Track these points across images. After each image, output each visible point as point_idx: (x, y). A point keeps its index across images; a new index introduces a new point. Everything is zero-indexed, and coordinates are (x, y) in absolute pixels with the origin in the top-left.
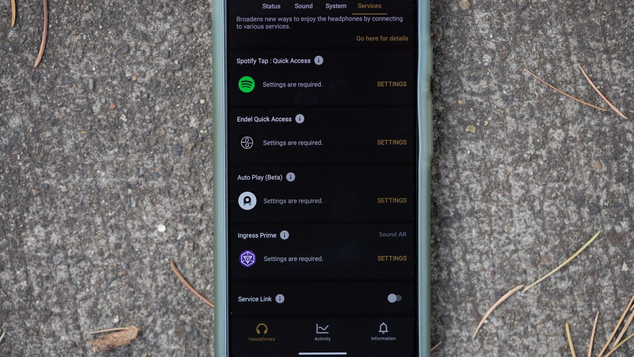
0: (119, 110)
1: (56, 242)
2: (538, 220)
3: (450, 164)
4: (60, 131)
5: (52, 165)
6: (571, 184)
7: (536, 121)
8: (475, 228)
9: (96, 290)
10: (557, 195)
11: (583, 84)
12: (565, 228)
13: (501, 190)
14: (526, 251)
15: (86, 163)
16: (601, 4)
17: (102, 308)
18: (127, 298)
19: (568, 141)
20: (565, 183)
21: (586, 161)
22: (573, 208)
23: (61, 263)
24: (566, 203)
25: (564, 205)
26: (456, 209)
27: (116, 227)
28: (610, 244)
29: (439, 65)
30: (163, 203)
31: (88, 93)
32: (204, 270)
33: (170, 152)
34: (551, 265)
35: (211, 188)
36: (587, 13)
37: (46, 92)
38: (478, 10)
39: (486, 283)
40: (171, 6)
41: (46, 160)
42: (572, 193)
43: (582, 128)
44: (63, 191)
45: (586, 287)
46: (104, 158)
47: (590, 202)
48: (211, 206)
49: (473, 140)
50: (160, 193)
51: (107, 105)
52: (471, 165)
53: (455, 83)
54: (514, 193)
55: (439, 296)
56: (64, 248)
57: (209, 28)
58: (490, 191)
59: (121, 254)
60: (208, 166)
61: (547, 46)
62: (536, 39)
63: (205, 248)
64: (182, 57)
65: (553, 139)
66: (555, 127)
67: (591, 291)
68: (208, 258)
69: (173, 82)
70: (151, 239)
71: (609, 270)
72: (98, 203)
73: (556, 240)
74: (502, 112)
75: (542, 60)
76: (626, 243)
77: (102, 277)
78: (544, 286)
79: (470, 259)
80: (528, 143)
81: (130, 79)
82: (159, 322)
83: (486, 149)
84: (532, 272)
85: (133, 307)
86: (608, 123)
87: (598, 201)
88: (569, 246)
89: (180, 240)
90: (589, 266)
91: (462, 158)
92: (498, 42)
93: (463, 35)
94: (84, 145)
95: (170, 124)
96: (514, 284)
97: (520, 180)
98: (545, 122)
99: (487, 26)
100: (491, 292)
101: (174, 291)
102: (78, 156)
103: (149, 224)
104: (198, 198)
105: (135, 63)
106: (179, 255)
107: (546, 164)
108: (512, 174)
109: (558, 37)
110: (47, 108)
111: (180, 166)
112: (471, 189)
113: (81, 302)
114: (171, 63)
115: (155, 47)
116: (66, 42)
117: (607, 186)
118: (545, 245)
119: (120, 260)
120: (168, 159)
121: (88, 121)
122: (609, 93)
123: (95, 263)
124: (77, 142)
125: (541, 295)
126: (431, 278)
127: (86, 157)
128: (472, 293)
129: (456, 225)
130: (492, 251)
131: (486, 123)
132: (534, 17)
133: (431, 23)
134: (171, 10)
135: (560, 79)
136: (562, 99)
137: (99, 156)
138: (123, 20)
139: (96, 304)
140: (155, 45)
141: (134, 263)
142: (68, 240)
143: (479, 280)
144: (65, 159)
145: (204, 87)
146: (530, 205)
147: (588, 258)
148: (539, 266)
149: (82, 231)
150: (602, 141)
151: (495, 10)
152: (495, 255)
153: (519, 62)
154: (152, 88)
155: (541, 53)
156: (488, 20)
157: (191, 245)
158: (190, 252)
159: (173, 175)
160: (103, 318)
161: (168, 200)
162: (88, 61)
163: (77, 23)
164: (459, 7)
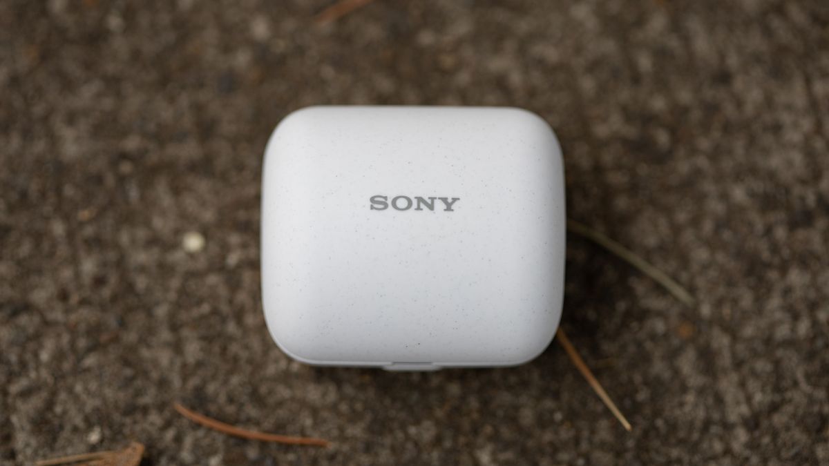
17: (65, 412)
82: (188, 441)
85: (131, 410)
139: (50, 405)
160: (66, 434)
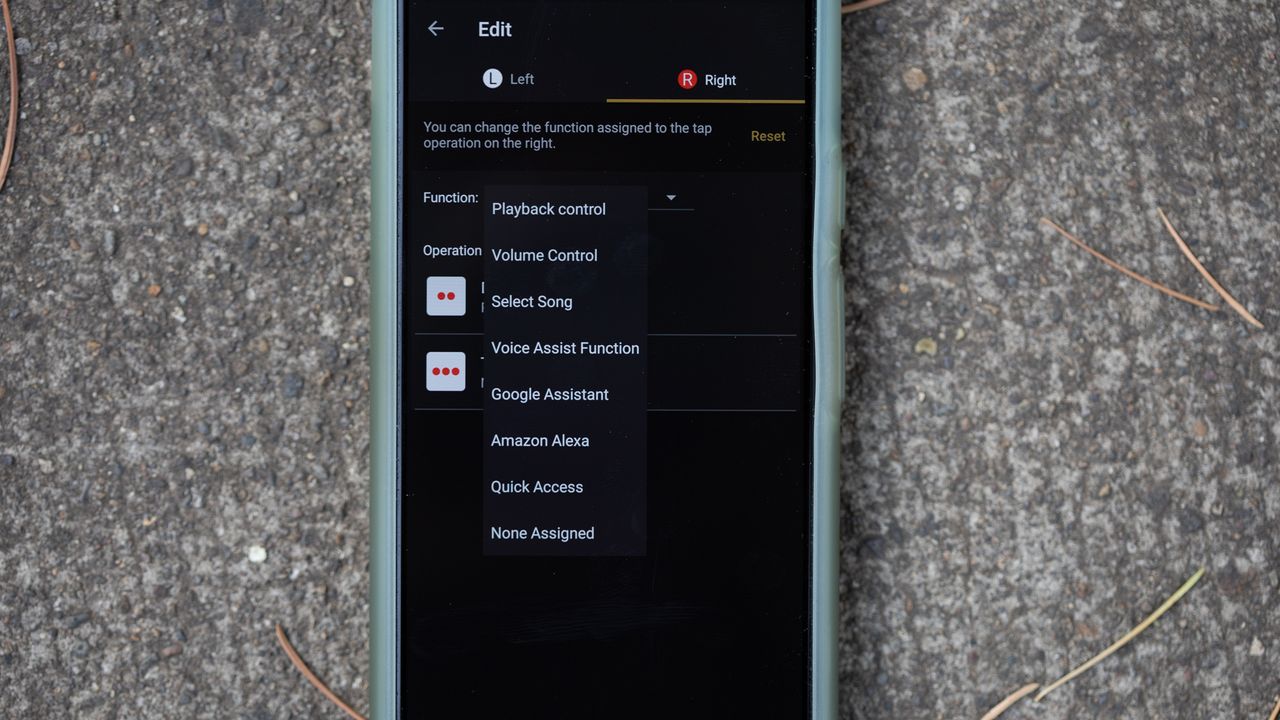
0: (168, 298)
1: (28, 581)
2: (1071, 544)
3: (881, 421)
4: (41, 341)
5: (21, 416)
6: (1141, 467)
7: (1066, 331)
8: (935, 559)
9: (115, 688)
10: (1111, 490)
11: (1169, 253)
12: (1128, 562)
13: (990, 478)
14: (1045, 611)
15: (98, 411)
16: (1207, 81)
18: (180, 704)
19: (1135, 375)
20: (1129, 466)
21: (1174, 418)
22: (1145, 518)
23: (38, 627)
24: (1130, 507)
25: (1126, 513)
26: (893, 518)
27: (159, 551)
28: (1224, 598)
29: (859, 208)
30: (261, 499)
31: (102, 260)
32: (347, 646)
33: (278, 390)
34: (1097, 643)
35: (365, 468)
36: (1178, 101)
37: (12, 256)
38: (943, 92)
39: (956, 680)
40: (284, 74)
41: (11, 402)
42: (1143, 486)
43: (1165, 346)
44: (45, 470)
45: (1174, 690)
46: (135, 401)
47: (1183, 506)
48: (364, 508)
49: (930, 371)
50: (254, 478)
51: (143, 287)
52: (927, 425)
53: (894, 248)
54: (1018, 486)
55: (855, 706)
56: (45, 595)
57: (367, 123)
58: (967, 480)
59: (169, 609)
60: (359, 419)
61: (1091, 169)
62: (1067, 154)
63: (350, 598)
64: (307, 186)
65: (1102, 370)
66: (1105, 342)
67: (1183, 699)
68: (356, 621)
69: (286, 239)
70: (235, 577)
71: (1223, 654)
72: (121, 498)
73: (1108, 588)
74: (995, 310)
75: (1081, 199)
76: (1260, 594)
77: (128, 659)
78: (1082, 687)
79: (923, 629)
80: (1048, 377)
81: (193, 232)
83: (959, 391)
84: (1057, 656)
86: (1221, 336)
87: (1200, 504)
88: (1136, 600)
89: (296, 581)
90: (1179, 645)
91: (908, 408)
92: (985, 159)
93: (911, 144)
94: (92, 373)
95: (278, 330)
96: (1018, 681)
97: (1031, 457)
98: (1086, 333)
99: (963, 125)
100: (968, 700)
101: (282, 691)
102: (79, 397)
103: (231, 544)
104: (337, 490)
105: (204, 197)
106: (294, 614)
107: (1087, 424)
108: (1015, 444)
109: (1115, 150)
110: (14, 291)
111: (299, 418)
112: (926, 476)
113: (81, 713)
114: (283, 199)
115: (248, 163)
116: (57, 151)
117: (1219, 472)
118: (1084, 599)
119: (166, 621)
120: (272, 404)
121: (101, 321)
122: (1224, 272)
123: (112, 627)
124: (77, 365)
125: (1075, 706)
126: (840, 666)
127: (97, 399)
128: (927, 700)
129: (893, 553)
130: (970, 609)
131: (960, 334)
132: (1064, 107)
133: (843, 117)
134: (282, 85)
135: (1119, 241)
136: (1123, 284)
137: (124, 397)
138: (181, 105)
140: (247, 159)
141: (196, 628)
142: (55, 577)
143: (941, 672)
144: (52, 402)
145: (353, 251)
146: (1054, 512)
147: (1177, 626)
148: (1071, 644)
149: (85, 559)
150: (1209, 375)
151: (980, 91)
152: (977, 618)
153: (1030, 204)
154: (240, 252)
155: (1079, 186)
156: (966, 112)
157: (321, 590)
158: (317, 606)
159: (283, 439)
161: (271, 493)
162: (103, 192)
163: (81, 110)
164: (903, 85)
